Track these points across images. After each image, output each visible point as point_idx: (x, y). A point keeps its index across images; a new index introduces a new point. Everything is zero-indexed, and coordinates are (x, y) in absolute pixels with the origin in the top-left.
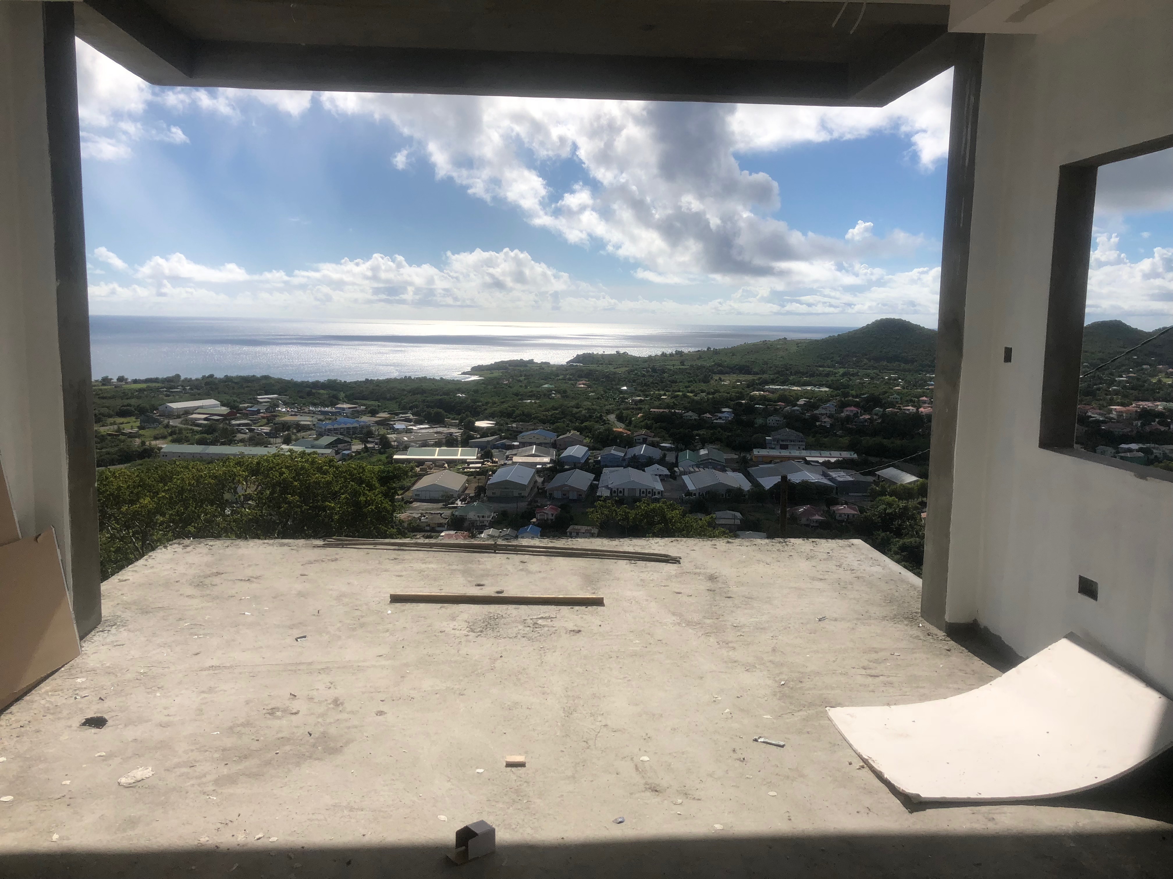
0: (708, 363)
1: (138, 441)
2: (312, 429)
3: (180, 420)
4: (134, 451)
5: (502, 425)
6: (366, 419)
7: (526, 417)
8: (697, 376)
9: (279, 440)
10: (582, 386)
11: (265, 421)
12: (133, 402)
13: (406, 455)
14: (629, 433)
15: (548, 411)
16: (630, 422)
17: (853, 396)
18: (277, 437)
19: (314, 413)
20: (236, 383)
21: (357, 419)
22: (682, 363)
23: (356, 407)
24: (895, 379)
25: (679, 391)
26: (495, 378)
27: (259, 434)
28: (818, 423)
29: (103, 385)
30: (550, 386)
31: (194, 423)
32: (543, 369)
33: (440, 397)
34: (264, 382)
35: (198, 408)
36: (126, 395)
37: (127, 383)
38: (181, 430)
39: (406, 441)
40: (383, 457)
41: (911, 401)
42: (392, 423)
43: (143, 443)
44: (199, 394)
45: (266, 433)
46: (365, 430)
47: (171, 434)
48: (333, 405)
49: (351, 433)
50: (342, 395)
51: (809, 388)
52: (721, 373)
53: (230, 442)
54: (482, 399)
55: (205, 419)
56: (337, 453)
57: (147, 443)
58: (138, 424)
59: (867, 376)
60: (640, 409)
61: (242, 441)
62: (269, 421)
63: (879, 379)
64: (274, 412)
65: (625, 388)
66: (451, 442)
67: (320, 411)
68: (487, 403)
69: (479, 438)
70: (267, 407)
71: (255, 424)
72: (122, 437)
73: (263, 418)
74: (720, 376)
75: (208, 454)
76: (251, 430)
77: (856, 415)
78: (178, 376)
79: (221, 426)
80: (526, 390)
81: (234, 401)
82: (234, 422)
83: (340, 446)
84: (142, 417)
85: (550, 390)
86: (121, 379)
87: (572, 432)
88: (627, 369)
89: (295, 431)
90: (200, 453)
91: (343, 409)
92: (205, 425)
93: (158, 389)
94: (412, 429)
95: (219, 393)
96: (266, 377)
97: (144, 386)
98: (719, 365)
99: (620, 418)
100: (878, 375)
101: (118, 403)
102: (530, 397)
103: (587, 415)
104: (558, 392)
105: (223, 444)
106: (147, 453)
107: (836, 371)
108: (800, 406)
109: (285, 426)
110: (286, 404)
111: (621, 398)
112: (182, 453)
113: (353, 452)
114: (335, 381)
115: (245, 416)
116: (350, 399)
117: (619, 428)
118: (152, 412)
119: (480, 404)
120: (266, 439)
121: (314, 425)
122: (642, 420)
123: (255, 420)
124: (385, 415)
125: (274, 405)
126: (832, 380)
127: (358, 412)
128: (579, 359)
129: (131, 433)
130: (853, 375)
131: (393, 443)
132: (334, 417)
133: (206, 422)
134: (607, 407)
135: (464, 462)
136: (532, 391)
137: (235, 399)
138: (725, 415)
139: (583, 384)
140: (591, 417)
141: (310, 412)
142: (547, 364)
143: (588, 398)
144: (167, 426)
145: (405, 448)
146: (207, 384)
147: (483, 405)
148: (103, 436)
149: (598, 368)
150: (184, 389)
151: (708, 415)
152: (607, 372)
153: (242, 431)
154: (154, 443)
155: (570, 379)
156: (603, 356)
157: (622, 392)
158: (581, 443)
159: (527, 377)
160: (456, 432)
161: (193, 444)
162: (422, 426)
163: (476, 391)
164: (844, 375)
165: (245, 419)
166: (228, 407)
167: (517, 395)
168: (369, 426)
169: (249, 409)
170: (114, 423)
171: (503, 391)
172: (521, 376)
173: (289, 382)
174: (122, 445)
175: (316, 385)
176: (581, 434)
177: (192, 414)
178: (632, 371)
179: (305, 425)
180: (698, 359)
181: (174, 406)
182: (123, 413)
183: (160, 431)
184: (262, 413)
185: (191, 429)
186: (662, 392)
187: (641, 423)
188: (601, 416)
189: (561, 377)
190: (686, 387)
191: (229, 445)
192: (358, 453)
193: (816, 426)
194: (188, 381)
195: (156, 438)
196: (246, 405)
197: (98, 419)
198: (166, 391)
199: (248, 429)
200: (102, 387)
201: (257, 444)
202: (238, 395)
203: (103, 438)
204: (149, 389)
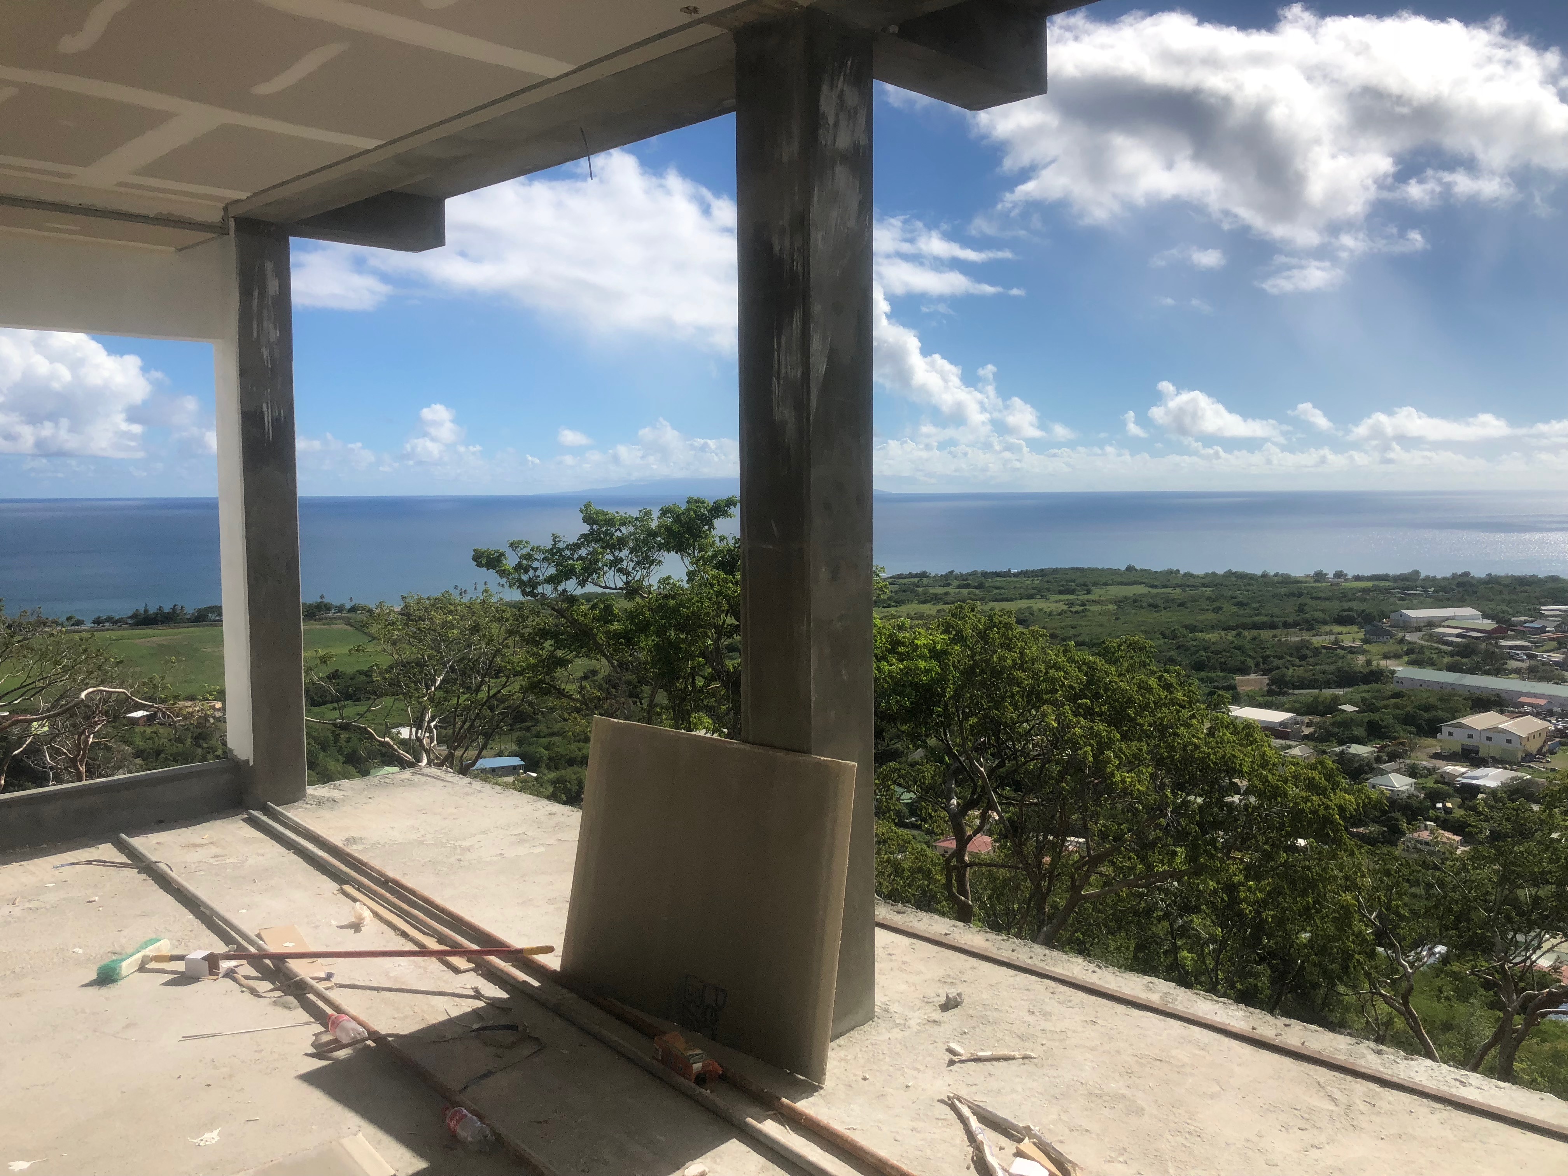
1: (1361, 659)
3: (1421, 634)
4: (1355, 673)
11: (1555, 643)
12: (1355, 605)
20: (1505, 586)
27: (1544, 664)
29: (1316, 581)
31: (1441, 639)
34: (1550, 585)
35: (1447, 619)
36: (1345, 596)
37: (1347, 580)
38: (1422, 647)
43: (1369, 662)
44: (1448, 599)
45: (1557, 663)
47: (1407, 653)
53: (1498, 672)
55: (1458, 636)
57: (1374, 663)
58: (1361, 635)
61: (1517, 671)
70: (1556, 624)
71: (1537, 647)
72: (1340, 652)
73: (1551, 639)
75: (1465, 686)
76: (1531, 657)
78: (1417, 573)
79: (1483, 646)
81: (1504, 612)
82: (1503, 643)
84: (1369, 627)
86: (1339, 575)
90: (1451, 684)
92: (1457, 645)
93: (1387, 590)
95: (1479, 599)
96: (1555, 579)
97: (1369, 584)
101: (1335, 606)
105: (1486, 673)
106: (1375, 676)
112: (1425, 681)
115: (1522, 635)
118: (1380, 621)
120: (1556, 672)
123: (1537, 642)
129: (1351, 647)
133: (1460, 640)
137: (1505, 608)
144: (1402, 641)
146: (1459, 585)
148: (1316, 648)
150: (1426, 591)
153: (1517, 657)
154: (1383, 663)
161: (1440, 670)
165: (1522, 639)
166: (1493, 620)
169: (1527, 625)
170: (1331, 633)
174: (1340, 663)
177: (1440, 626)
181: (1413, 613)
182: (1342, 620)
183: (1391, 647)
184: (1549, 631)
185: (1437, 648)
191: (1496, 675)
194: (1429, 580)
195: (1386, 657)
196: (1522, 619)
197: (1310, 626)
198: (1399, 593)
199: (1526, 655)
200: (1314, 585)
201: (1541, 679)
202: (1509, 602)
203: (1316, 652)
204: (1376, 589)
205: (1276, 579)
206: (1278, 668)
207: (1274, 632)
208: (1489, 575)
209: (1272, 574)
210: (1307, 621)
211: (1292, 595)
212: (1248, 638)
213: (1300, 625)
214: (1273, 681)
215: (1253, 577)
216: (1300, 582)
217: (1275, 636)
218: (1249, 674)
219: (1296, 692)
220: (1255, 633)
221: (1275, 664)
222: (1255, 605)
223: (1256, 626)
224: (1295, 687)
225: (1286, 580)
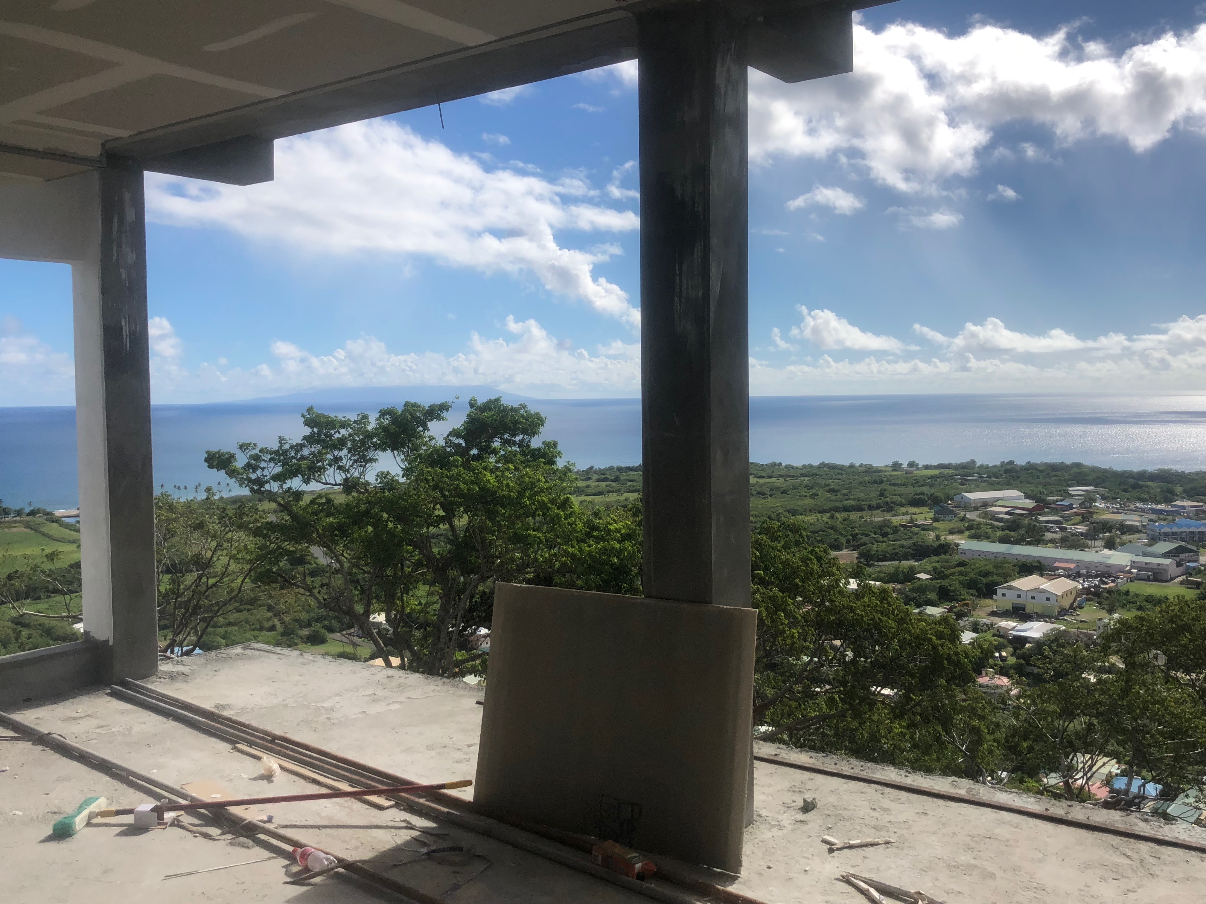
1: (932, 535)
2: (1141, 531)
3: (978, 513)
4: (928, 546)
9: (1099, 544)
11: (1080, 518)
12: (925, 489)
18: (1097, 540)
19: (1143, 511)
20: (1041, 471)
23: (1200, 506)
27: (1073, 535)
29: (894, 470)
31: (994, 517)
34: (1075, 470)
35: (998, 499)
36: (917, 482)
37: (918, 469)
38: (979, 524)
43: (938, 537)
44: (998, 484)
45: (1082, 534)
47: (969, 528)
48: (1168, 501)
49: (1197, 539)
50: (1179, 489)
53: (1038, 542)
55: (1007, 513)
56: (1179, 564)
57: (942, 538)
58: (932, 515)
61: (1052, 541)
62: (1085, 518)
64: (1091, 508)
67: (1150, 509)
70: (1080, 502)
71: (1067, 521)
72: (915, 529)
73: (1077, 514)
75: (1013, 555)
76: (1063, 529)
78: (973, 462)
79: (1026, 521)
81: (1041, 493)
82: (1041, 518)
83: (1183, 556)
84: (936, 508)
86: (912, 464)
89: (1119, 532)
90: (1003, 554)
91: (1183, 507)
92: (1007, 520)
93: (951, 476)
95: (1021, 482)
96: (1078, 465)
97: (936, 472)
101: (910, 490)
105: (1029, 543)
106: (943, 549)
109: (1106, 526)
110: (1104, 498)
112: (983, 552)
113: (1199, 563)
114: (1168, 471)
115: (1055, 511)
116: (1190, 495)
118: (946, 502)
120: (1082, 541)
121: (1144, 526)
123: (1067, 517)
125: (1089, 499)
129: (924, 525)
132: (1170, 517)
133: (1009, 517)
137: (1042, 490)
141: (1137, 510)
144: (963, 519)
146: (1007, 471)
148: (895, 527)
150: (981, 477)
153: (1052, 530)
154: (950, 537)
161: (994, 542)
165: (1054, 515)
166: (1033, 499)
169: (1058, 503)
170: (907, 513)
173: (1106, 472)
174: (915, 539)
175: (1143, 476)
177: (992, 506)
179: (1132, 525)
181: (971, 496)
182: (916, 502)
183: (955, 524)
184: (1075, 508)
185: (991, 524)
191: (1037, 545)
194: (983, 467)
195: (951, 532)
196: (1055, 498)
197: (890, 508)
198: (961, 479)
199: (1058, 527)
200: (892, 473)
201: (1071, 547)
202: (1044, 485)
204: (942, 475)
205: (861, 469)
206: (865, 544)
207: (861, 513)
208: (1029, 463)
209: (858, 464)
210: (887, 504)
211: (875, 482)
212: (841, 519)
213: (881, 507)
214: (861, 556)
215: (842, 468)
216: (881, 471)
217: (862, 517)
218: (841, 550)
219: (880, 564)
220: (846, 514)
221: (862, 541)
222: (845, 491)
223: (846, 509)
224: (880, 560)
225: (869, 470)
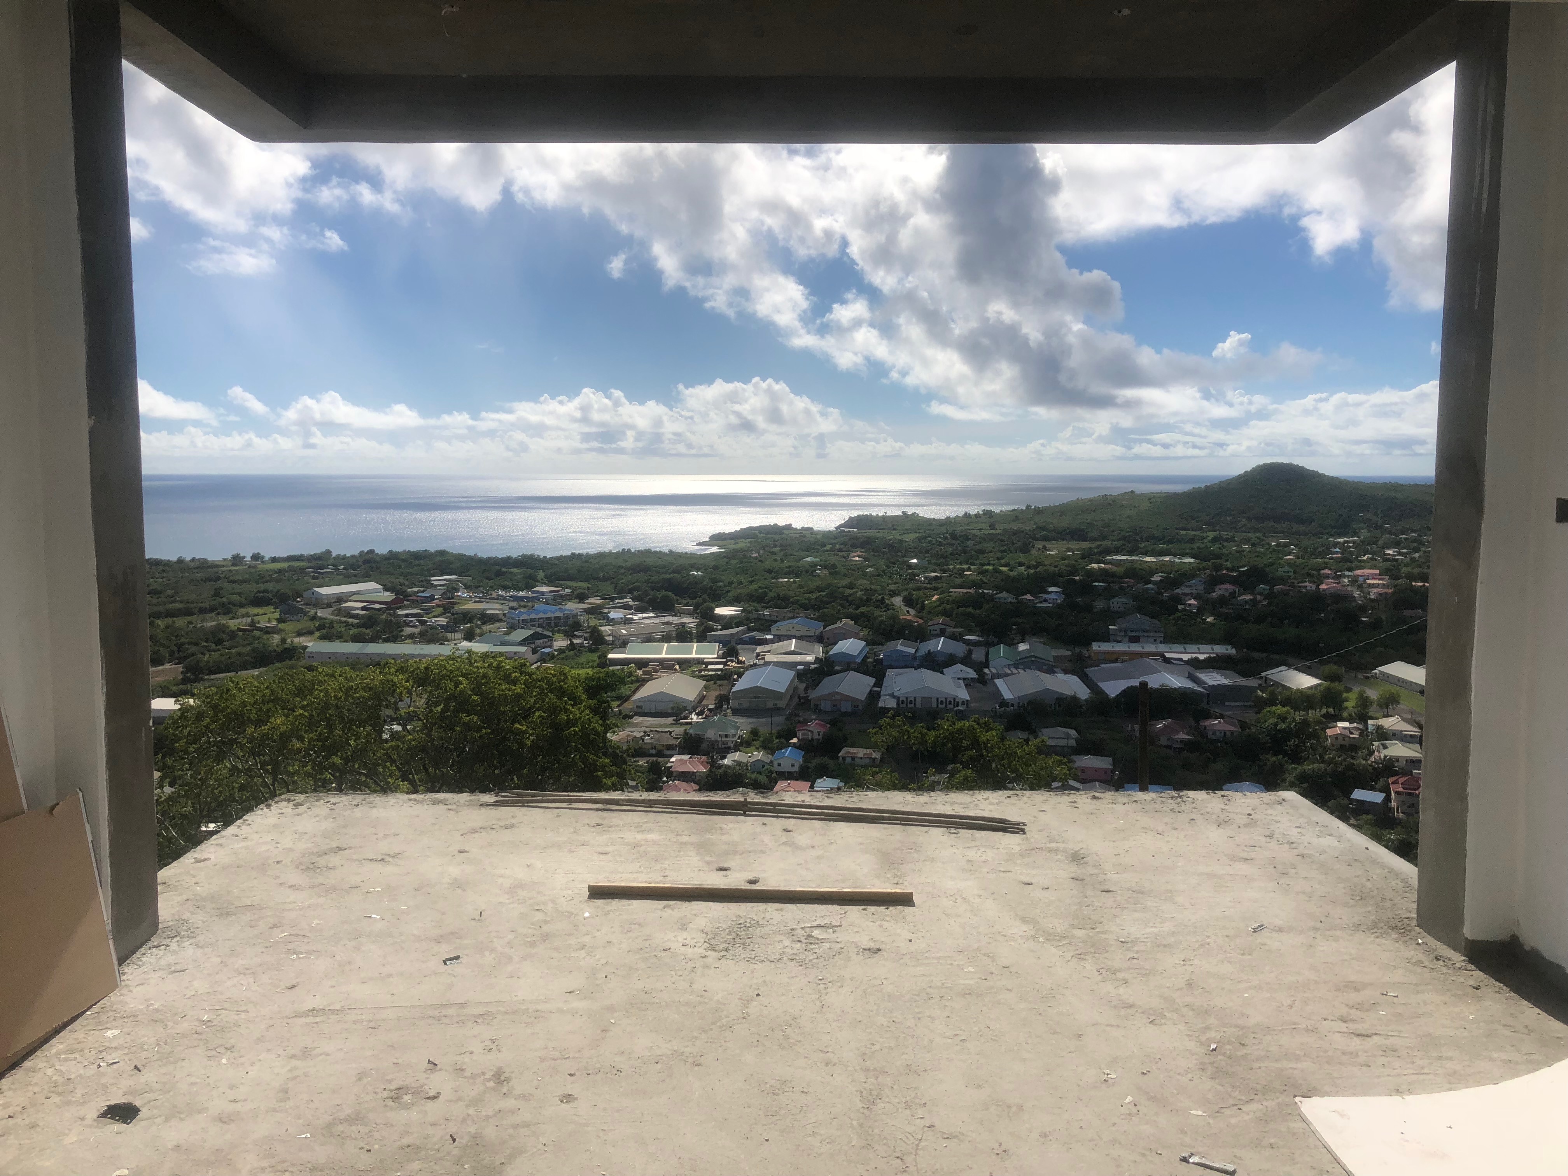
0: (1029, 527)
1: (276, 638)
2: (500, 620)
3: (331, 609)
4: (271, 652)
5: (750, 612)
6: (573, 606)
7: (782, 601)
8: (1013, 544)
9: (459, 635)
10: (857, 559)
11: (441, 609)
12: (270, 586)
13: (625, 653)
14: (921, 621)
15: (811, 592)
16: (923, 607)
17: (1228, 569)
18: (457, 631)
19: (504, 598)
20: (404, 561)
21: (560, 606)
22: (992, 527)
23: (558, 591)
24: (1286, 545)
25: (988, 564)
26: (741, 550)
27: (432, 628)
28: (1180, 607)
29: (234, 565)
30: (814, 559)
31: (348, 613)
32: (805, 537)
33: (669, 576)
34: (439, 558)
35: (354, 593)
36: (261, 578)
37: (263, 562)
38: (332, 622)
39: (625, 635)
40: (595, 656)
41: (1308, 575)
42: (606, 611)
43: (283, 641)
44: (355, 576)
45: (442, 626)
46: (570, 621)
47: (319, 629)
48: (529, 587)
49: (553, 624)
50: (541, 575)
51: (1167, 559)
52: (1046, 539)
53: (395, 639)
54: (723, 578)
55: (363, 608)
56: (534, 651)
57: (289, 640)
58: (277, 615)
59: (1247, 541)
60: (935, 589)
61: (411, 636)
62: (446, 609)
63: (1263, 546)
64: (453, 598)
65: (915, 561)
66: (683, 636)
67: (512, 596)
68: (731, 583)
69: (721, 630)
70: (443, 591)
71: (427, 614)
72: (257, 633)
73: (438, 606)
74: (1044, 543)
75: (367, 654)
76: (423, 623)
77: (1233, 595)
78: (328, 552)
79: (384, 616)
80: (782, 565)
81: (401, 584)
82: (400, 612)
83: (538, 642)
84: (282, 607)
85: (814, 565)
86: (256, 557)
87: (844, 621)
88: (917, 535)
89: (479, 623)
90: (356, 654)
91: (542, 593)
92: (363, 616)
93: (302, 570)
94: (632, 619)
95: (381, 573)
96: (442, 553)
97: (285, 565)
98: (1043, 529)
99: (908, 602)
100: (1263, 540)
101: (252, 588)
102: (787, 574)
103: (865, 598)
104: (825, 567)
105: (387, 641)
106: (289, 653)
107: (1205, 535)
108: (1155, 583)
109: (467, 617)
110: (467, 587)
111: (909, 574)
112: (333, 654)
113: (555, 650)
114: (531, 557)
115: (415, 604)
116: (550, 580)
117: (908, 615)
118: (295, 600)
119: (721, 584)
120: (441, 635)
121: (504, 614)
122: (938, 603)
123: (427, 609)
124: (596, 601)
125: (452, 589)
126: (1199, 548)
127: (562, 596)
128: (853, 522)
129: (267, 627)
130: (1227, 540)
131: (607, 638)
132: (530, 604)
133: (364, 612)
134: (892, 587)
135: (700, 662)
136: (790, 567)
137: (402, 581)
138: (1053, 596)
139: (858, 556)
140: (868, 600)
141: (499, 598)
142: (810, 529)
143: (865, 575)
144: (314, 618)
145: (623, 644)
146: (366, 562)
147: (725, 586)
148: (233, 632)
149: (879, 535)
150: (337, 569)
151: (1028, 597)
152: (890, 540)
153: (411, 624)
154: (297, 640)
155: (840, 550)
156: (884, 518)
157: (910, 566)
158: (856, 636)
159: (783, 547)
160: (690, 622)
161: (346, 641)
162: (645, 615)
163: (716, 568)
164: (1215, 540)
165: (413, 608)
166: (392, 592)
167: (770, 571)
168: (576, 615)
169: (419, 595)
170: (247, 615)
171: (751, 566)
172: (775, 546)
173: (470, 558)
174: (256, 644)
175: (507, 562)
176: (855, 623)
177: (347, 601)
178: (925, 538)
179: (493, 614)
180: (1014, 521)
181: (324, 591)
182: (258, 602)
183: (305, 624)
184: (437, 599)
185: (345, 622)
186: (965, 566)
187: (937, 609)
188: (883, 598)
189: (828, 547)
190: (998, 559)
191: (394, 642)
192: (561, 651)
193: (1178, 610)
194: (342, 558)
195: (299, 634)
196: (416, 589)
197: (227, 609)
198: (313, 572)
199: (418, 621)
200: (232, 568)
201: (430, 641)
202: (406, 576)
203: (233, 635)
204: (291, 569)
205: (192, 565)
206: (193, 655)
207: (189, 618)
208: (390, 552)
209: (188, 559)
210: (223, 605)
211: (209, 579)
212: (163, 627)
213: (216, 609)
214: (188, 669)
215: (167, 564)
216: (218, 566)
217: (190, 623)
218: (163, 664)
219: (213, 677)
220: (169, 621)
221: (189, 652)
222: (170, 592)
223: (170, 614)
224: (211, 673)
225: (203, 565)
